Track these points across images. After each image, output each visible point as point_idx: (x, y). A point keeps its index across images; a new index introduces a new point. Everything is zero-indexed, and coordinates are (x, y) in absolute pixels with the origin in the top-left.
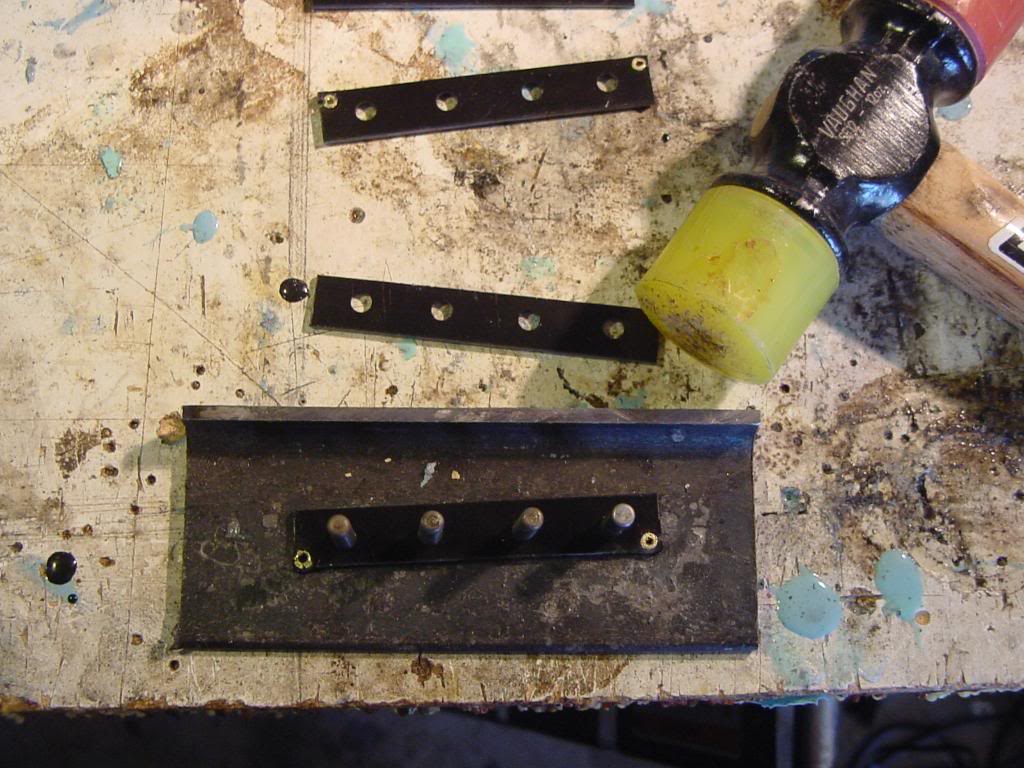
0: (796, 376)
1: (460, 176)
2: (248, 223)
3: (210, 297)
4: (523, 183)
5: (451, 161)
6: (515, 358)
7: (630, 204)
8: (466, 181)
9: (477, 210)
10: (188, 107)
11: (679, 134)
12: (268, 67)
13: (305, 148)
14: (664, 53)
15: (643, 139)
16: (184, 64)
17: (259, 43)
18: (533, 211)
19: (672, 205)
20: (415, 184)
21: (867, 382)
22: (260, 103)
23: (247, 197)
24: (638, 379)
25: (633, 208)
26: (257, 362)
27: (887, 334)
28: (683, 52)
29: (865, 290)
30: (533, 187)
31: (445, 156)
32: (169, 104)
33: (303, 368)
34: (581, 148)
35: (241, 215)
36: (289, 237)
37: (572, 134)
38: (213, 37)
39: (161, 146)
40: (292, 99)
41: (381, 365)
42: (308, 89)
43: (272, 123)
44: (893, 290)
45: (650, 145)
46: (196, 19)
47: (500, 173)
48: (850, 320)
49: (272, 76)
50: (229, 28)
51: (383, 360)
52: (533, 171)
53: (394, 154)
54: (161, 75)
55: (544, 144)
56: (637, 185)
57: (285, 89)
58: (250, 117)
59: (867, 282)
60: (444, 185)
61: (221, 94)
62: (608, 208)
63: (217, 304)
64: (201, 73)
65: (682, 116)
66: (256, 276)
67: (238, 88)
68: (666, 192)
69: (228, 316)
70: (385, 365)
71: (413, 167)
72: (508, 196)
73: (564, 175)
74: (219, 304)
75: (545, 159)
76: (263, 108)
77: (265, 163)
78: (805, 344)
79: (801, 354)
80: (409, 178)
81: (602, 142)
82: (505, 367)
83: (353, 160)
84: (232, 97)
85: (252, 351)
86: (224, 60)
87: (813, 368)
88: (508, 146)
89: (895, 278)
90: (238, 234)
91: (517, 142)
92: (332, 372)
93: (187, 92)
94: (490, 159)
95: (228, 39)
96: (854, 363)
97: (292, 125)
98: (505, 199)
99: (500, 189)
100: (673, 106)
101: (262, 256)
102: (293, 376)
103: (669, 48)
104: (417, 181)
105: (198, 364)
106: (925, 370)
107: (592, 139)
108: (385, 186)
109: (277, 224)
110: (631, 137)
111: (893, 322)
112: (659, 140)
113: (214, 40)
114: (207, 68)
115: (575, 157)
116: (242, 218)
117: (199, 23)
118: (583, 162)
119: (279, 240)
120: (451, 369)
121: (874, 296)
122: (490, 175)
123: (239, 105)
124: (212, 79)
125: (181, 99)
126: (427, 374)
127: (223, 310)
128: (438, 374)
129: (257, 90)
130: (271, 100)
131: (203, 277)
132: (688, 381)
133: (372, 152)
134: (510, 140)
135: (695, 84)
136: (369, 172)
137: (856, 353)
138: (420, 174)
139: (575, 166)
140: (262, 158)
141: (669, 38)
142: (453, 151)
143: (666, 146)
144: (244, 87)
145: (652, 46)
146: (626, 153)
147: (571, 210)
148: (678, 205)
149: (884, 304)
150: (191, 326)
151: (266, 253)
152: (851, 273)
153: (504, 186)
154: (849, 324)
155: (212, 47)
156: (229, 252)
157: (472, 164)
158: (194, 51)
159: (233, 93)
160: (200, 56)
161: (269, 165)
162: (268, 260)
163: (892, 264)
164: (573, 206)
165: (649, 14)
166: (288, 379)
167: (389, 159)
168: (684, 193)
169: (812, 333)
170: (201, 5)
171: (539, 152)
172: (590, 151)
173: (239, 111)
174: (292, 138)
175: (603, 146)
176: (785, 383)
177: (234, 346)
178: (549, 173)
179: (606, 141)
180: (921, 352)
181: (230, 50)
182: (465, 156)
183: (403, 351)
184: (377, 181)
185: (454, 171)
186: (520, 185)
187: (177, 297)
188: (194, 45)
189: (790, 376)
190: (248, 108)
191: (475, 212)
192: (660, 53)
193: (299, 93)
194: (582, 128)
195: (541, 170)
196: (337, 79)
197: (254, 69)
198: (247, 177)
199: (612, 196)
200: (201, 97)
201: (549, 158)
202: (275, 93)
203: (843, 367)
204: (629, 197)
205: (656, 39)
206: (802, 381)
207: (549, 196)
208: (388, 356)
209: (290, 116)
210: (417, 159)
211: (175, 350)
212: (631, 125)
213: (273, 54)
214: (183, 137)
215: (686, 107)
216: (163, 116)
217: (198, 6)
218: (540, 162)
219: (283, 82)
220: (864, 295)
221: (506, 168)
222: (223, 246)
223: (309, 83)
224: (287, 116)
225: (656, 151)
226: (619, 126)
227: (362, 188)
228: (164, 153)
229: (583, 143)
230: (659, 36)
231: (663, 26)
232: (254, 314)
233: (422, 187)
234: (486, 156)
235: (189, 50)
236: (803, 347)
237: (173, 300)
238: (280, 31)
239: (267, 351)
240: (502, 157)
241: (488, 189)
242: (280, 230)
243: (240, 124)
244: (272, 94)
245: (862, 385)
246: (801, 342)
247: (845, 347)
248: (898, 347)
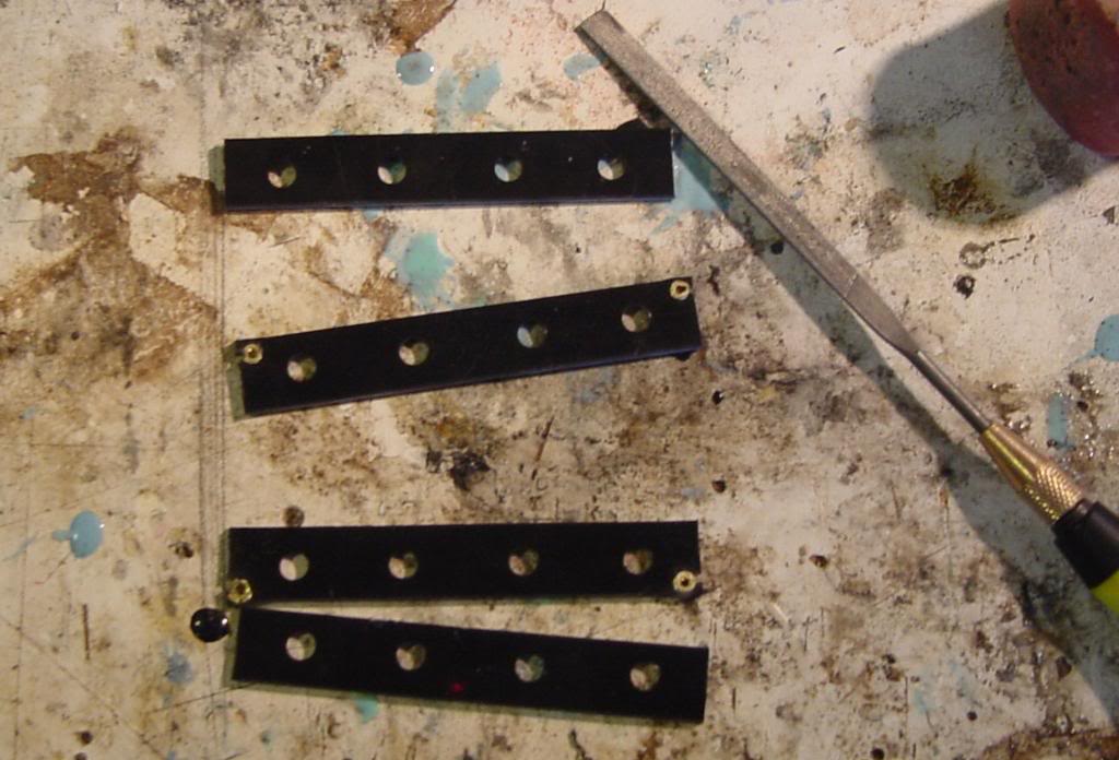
0: (893, 736)
1: (433, 458)
2: (144, 528)
3: (95, 635)
4: (522, 467)
5: (421, 436)
6: (511, 718)
7: (668, 495)
8: (443, 466)
9: (458, 506)
10: (56, 360)
11: (735, 390)
12: (167, 302)
13: (220, 420)
14: (715, 271)
15: (686, 400)
16: (50, 295)
17: (153, 263)
18: (534, 509)
19: (727, 494)
20: (373, 471)
21: (990, 744)
22: (156, 354)
23: (142, 492)
24: (678, 746)
25: (673, 501)
26: (162, 726)
27: (1019, 675)
28: (742, 270)
29: (989, 612)
30: (535, 473)
31: (413, 429)
32: (30, 355)
33: (225, 734)
34: (601, 416)
35: (135, 517)
36: (201, 549)
37: (588, 395)
38: (89, 255)
39: (21, 417)
40: (201, 347)
41: (330, 731)
42: (222, 332)
43: (175, 383)
44: (1029, 612)
45: (696, 409)
46: (64, 229)
47: (489, 453)
48: (968, 654)
49: (171, 312)
50: (111, 242)
51: (332, 725)
52: (534, 450)
53: (342, 428)
54: (18, 313)
55: (549, 409)
56: (678, 468)
57: (190, 330)
58: (142, 374)
59: (992, 601)
60: (412, 471)
61: (102, 341)
62: (638, 502)
63: (105, 644)
64: (73, 309)
65: (740, 364)
66: (158, 606)
67: (124, 332)
68: (718, 478)
69: (121, 662)
70: (337, 731)
71: (370, 446)
72: (500, 487)
73: (578, 454)
74: (108, 645)
75: (552, 431)
76: (161, 361)
77: (165, 442)
78: (906, 692)
79: (899, 705)
80: (364, 462)
81: (630, 405)
82: (499, 732)
83: (287, 436)
84: (117, 344)
85: (156, 711)
86: (105, 290)
87: (917, 725)
88: (500, 414)
89: (1031, 595)
90: (131, 545)
91: (512, 408)
92: (265, 740)
93: (55, 338)
94: (475, 432)
95: (109, 259)
96: (972, 716)
97: (201, 384)
98: (496, 492)
99: (489, 476)
100: (730, 352)
101: (166, 575)
102: (211, 745)
103: (724, 264)
104: (375, 467)
105: (83, 729)
106: (1070, 725)
107: (616, 402)
108: (332, 475)
109: (184, 530)
110: (670, 396)
111: (1028, 658)
112: (709, 400)
113: (90, 261)
114: (82, 301)
115: (592, 428)
116: (137, 521)
117: (69, 234)
118: (603, 434)
119: (188, 553)
120: (425, 735)
121: (1002, 621)
122: (475, 456)
123: (127, 357)
124: (89, 319)
125: (47, 347)
126: (393, 741)
127: (115, 653)
128: (407, 742)
129: (152, 334)
130: (171, 348)
131: (85, 607)
132: (746, 746)
133: (311, 424)
134: (503, 405)
135: (759, 316)
136: (308, 454)
137: (975, 703)
138: (379, 457)
139: (592, 442)
140: (162, 434)
141: (722, 248)
142: (424, 422)
143: (717, 409)
144: (134, 330)
145: (699, 260)
146: (662, 422)
147: (587, 506)
148: (734, 495)
149: (1017, 632)
150: (72, 677)
151: (170, 573)
152: (971, 589)
153: (495, 472)
154: (967, 661)
155: (88, 270)
156: (120, 571)
157: (451, 441)
158: (63, 276)
159: (119, 338)
160: (71, 284)
161: (171, 444)
162: (173, 582)
163: (1028, 574)
164: (590, 499)
165: (694, 213)
166: (205, 749)
167: (336, 433)
168: (742, 479)
169: (916, 675)
170: (70, 208)
171: (543, 421)
172: (613, 418)
173: (127, 365)
174: (201, 405)
175: (630, 411)
176: (878, 746)
177: (131, 704)
178: (557, 452)
179: (635, 403)
180: (1065, 698)
181: (112, 275)
182: (440, 429)
183: (359, 710)
184: (321, 467)
185: (426, 451)
186: (516, 470)
187: (51, 634)
188: (63, 268)
189: (885, 737)
190: (141, 360)
191: (456, 511)
192: (709, 271)
193: (208, 338)
194: (603, 384)
195: (546, 448)
196: (262, 317)
197: (146, 303)
198: (142, 464)
199: (644, 484)
200: (74, 345)
201: (558, 430)
202: (176, 337)
203: (958, 723)
204: (667, 485)
205: (704, 250)
206: (902, 744)
207: (556, 486)
208: (339, 718)
209: (198, 371)
210: (375, 434)
211: (51, 709)
212: (669, 379)
213: (172, 279)
214: (52, 404)
215: (746, 350)
216: (23, 374)
217: (66, 210)
218: (545, 436)
219: (186, 321)
220: (987, 620)
221: (497, 446)
222: (110, 562)
223: (223, 323)
224: (194, 373)
225: (704, 418)
226: (652, 380)
227: (300, 478)
228: (26, 427)
229: (604, 408)
230: (708, 246)
231: (715, 230)
232: (157, 660)
233: (382, 474)
234: (470, 429)
235: (54, 275)
236: (903, 695)
237: (45, 638)
238: (180, 246)
239: (176, 711)
240: (492, 430)
241: (472, 478)
242: (188, 538)
243: (128, 385)
244: (172, 341)
245: (982, 748)
246: (901, 691)
247: (961, 695)
248: (1033, 691)
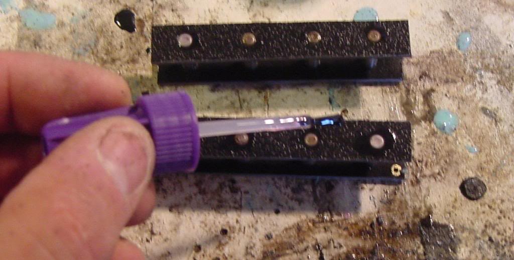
0: (233, 222)
15: (132, 52)
21: (287, 227)
27: (304, 190)
37: (81, 51)
45: (136, 56)
68: (145, 90)
78: (241, 199)
79: (237, 205)
87: (246, 216)
96: (277, 212)
107: (96, 54)
110: (124, 51)
111: (310, 182)
112: (143, 52)
132: (152, 228)
135: (173, 10)
137: (279, 205)
143: (148, 56)
146: (118, 63)
169: (247, 190)
175: (102, 59)
176: (224, 228)
179: (105, 54)
180: (329, 202)
189: (228, 222)
203: (269, 215)
206: (237, 226)
212: (123, 42)
225: (140, 60)
229: (89, 57)
236: (239, 201)
245: (283, 228)
246: (238, 198)
247: (271, 200)
248: (312, 199)
